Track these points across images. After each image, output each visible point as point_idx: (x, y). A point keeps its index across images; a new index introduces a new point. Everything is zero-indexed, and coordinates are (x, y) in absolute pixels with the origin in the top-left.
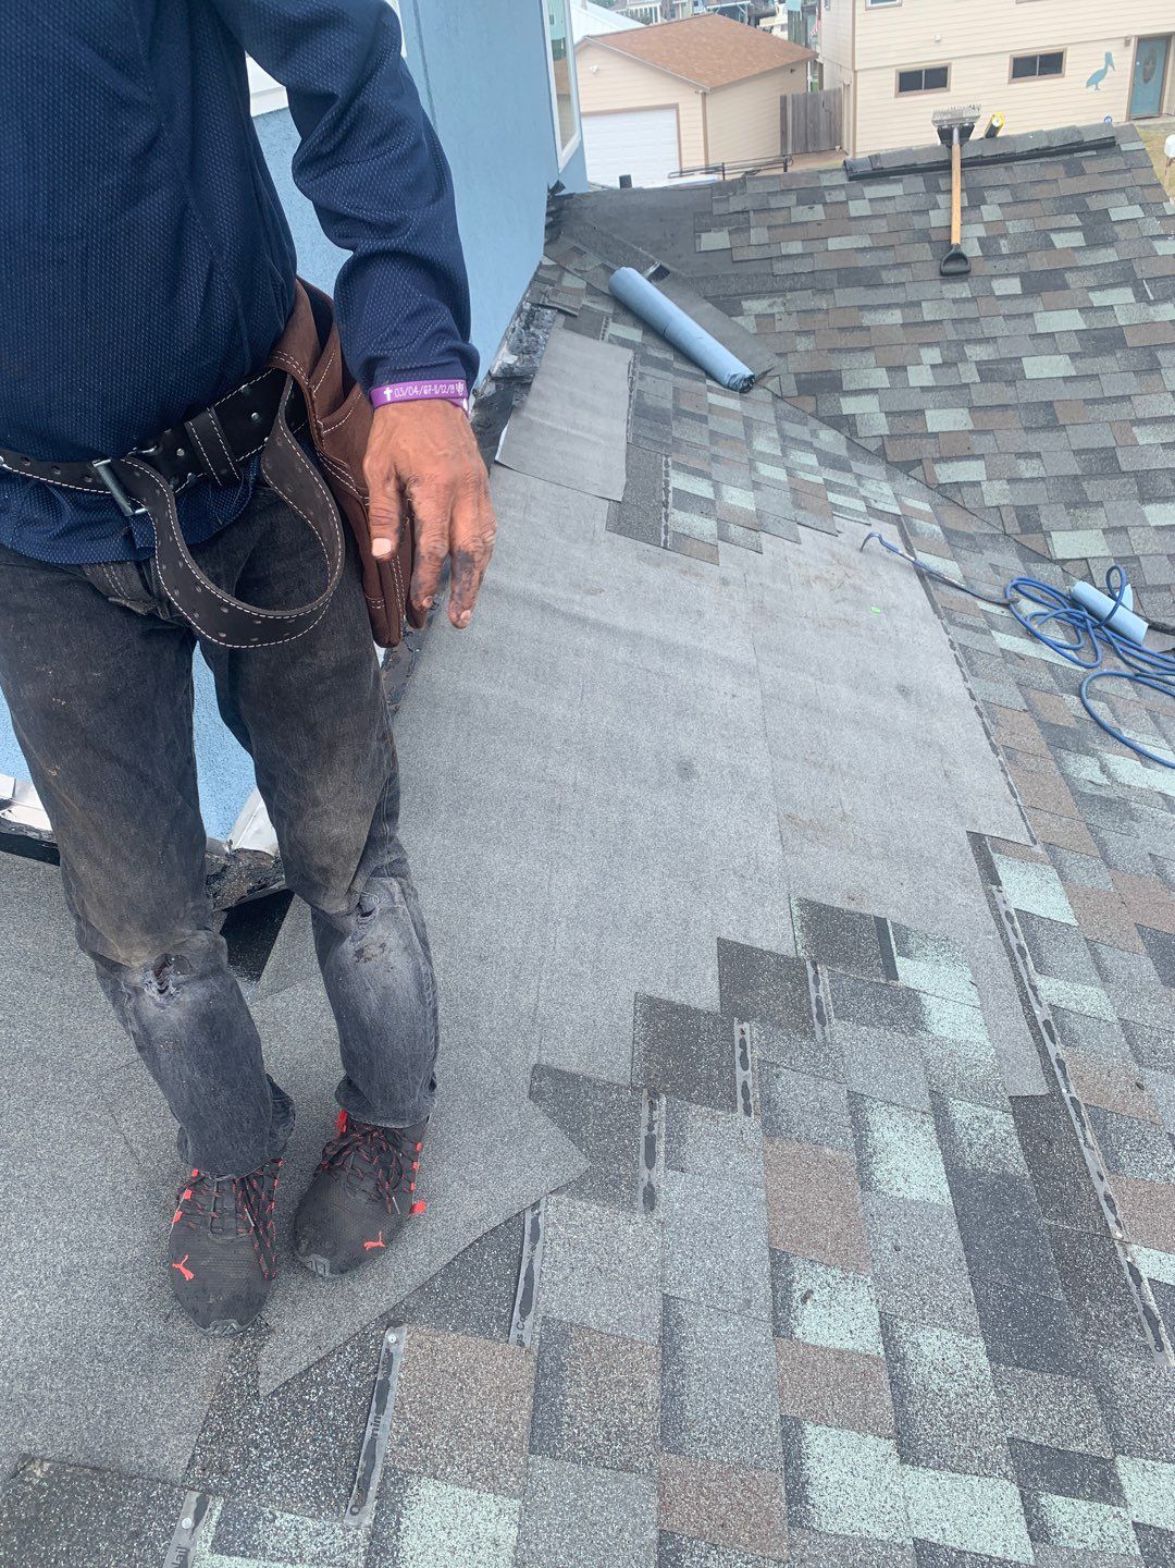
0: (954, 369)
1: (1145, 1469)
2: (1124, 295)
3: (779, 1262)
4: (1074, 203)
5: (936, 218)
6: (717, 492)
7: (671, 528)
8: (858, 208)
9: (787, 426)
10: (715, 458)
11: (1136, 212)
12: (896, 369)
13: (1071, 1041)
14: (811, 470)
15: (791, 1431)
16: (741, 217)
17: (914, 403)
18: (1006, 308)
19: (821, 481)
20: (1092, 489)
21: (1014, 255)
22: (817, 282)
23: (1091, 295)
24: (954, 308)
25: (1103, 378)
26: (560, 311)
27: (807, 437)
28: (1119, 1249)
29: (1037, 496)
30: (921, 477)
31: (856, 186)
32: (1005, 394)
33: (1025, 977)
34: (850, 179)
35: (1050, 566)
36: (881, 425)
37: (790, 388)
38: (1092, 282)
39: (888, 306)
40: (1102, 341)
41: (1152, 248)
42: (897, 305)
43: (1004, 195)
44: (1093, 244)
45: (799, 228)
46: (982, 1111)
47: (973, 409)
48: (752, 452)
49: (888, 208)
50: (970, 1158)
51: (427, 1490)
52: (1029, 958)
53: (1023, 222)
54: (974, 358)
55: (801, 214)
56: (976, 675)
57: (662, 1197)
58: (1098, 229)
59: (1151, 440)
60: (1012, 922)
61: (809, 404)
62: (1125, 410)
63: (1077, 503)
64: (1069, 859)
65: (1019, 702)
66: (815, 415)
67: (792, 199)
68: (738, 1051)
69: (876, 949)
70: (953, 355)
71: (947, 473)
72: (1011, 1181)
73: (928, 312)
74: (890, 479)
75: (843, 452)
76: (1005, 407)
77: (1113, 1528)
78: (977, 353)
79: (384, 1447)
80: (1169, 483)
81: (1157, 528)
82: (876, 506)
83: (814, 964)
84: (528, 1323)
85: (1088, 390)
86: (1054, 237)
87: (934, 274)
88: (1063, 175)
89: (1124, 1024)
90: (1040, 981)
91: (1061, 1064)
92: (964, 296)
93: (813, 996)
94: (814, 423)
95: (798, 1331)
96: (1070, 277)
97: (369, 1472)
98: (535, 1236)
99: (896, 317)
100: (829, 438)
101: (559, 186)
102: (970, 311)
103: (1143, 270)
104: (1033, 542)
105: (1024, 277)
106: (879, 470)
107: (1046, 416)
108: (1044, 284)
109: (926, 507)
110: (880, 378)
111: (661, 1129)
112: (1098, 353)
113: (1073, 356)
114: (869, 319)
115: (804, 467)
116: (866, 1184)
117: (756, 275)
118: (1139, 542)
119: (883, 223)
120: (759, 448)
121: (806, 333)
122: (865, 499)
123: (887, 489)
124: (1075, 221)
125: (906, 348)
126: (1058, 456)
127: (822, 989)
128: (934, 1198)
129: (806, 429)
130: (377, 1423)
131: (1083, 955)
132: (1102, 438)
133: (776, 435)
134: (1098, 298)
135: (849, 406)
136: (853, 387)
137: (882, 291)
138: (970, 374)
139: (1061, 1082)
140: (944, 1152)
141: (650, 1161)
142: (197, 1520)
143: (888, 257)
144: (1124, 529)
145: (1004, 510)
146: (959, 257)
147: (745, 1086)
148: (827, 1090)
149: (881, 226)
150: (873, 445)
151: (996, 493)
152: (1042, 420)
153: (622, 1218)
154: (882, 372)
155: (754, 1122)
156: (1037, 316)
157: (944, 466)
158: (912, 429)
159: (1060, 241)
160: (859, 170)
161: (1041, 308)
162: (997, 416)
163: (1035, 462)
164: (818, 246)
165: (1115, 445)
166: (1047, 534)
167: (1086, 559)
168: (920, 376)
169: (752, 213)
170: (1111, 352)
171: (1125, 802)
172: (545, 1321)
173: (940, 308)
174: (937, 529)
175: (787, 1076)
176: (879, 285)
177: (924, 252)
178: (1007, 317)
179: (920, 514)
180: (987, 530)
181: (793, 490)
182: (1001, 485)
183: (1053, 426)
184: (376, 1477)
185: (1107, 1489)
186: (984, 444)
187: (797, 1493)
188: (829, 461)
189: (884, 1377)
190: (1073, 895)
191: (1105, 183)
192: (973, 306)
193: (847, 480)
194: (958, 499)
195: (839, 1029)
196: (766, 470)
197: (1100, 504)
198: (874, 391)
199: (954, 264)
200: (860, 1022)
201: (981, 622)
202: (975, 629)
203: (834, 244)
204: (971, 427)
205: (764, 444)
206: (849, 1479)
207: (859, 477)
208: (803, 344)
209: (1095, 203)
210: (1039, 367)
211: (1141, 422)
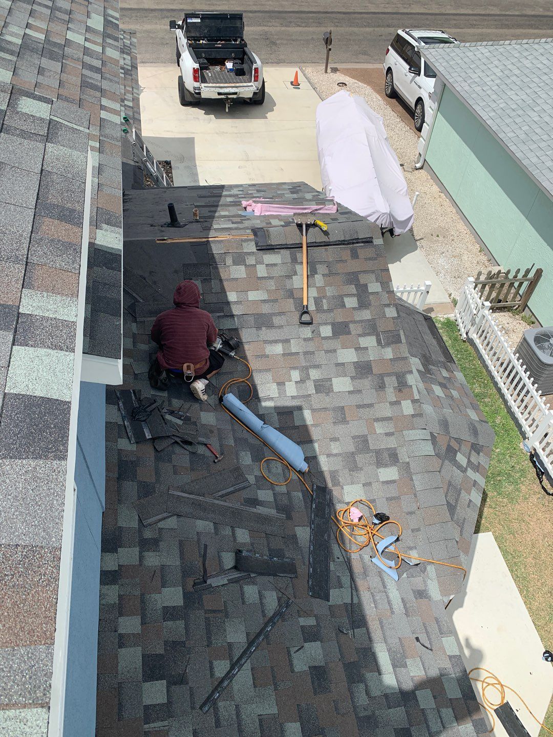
0: (305, 384)
2: (373, 341)
4: (353, 278)
5: (296, 282)
8: (261, 271)
11: (378, 287)
12: (281, 384)
17: (289, 406)
18: (325, 345)
20: (360, 459)
21: (329, 310)
22: (245, 322)
23: (360, 340)
24: (304, 344)
25: (364, 392)
29: (338, 465)
31: (260, 254)
32: (325, 401)
34: (257, 250)
36: (276, 421)
38: (360, 331)
39: (276, 342)
40: (363, 369)
41: (384, 312)
42: (280, 341)
43: (325, 269)
44: (361, 306)
45: (234, 282)
47: (312, 410)
49: (275, 272)
53: (333, 288)
54: (312, 378)
55: (234, 272)
58: (363, 297)
59: (381, 431)
62: (371, 412)
67: (230, 260)
70: (304, 375)
73: (293, 347)
76: (325, 409)
78: (314, 374)
80: (387, 456)
81: (383, 482)
85: (358, 399)
86: (345, 300)
87: (296, 321)
88: (349, 257)
92: (308, 336)
96: (352, 327)
99: (278, 349)
102: (311, 347)
103: (380, 325)
105: (333, 325)
107: (341, 415)
108: (341, 329)
110: (274, 390)
112: (362, 376)
113: (352, 378)
114: (268, 350)
118: (376, 490)
119: (272, 282)
124: (354, 290)
125: (284, 371)
126: (345, 441)
132: (363, 429)
134: (362, 342)
137: (274, 330)
138: (311, 388)
143: (276, 308)
144: (371, 484)
145: (325, 474)
149: (272, 285)
152: (339, 417)
154: (275, 386)
156: (338, 351)
158: (289, 423)
159: (348, 302)
161: (340, 346)
162: (322, 415)
163: (337, 444)
165: (368, 433)
166: (342, 486)
168: (291, 389)
170: (367, 376)
173: (298, 344)
176: (272, 327)
177: (291, 305)
178: (326, 352)
182: (324, 458)
183: (344, 421)
186: (318, 433)
191: (366, 266)
192: (312, 344)
197: (362, 469)
198: (272, 399)
203: (251, 296)
204: (312, 422)
209: (362, 279)
210: (339, 384)
211: (377, 420)
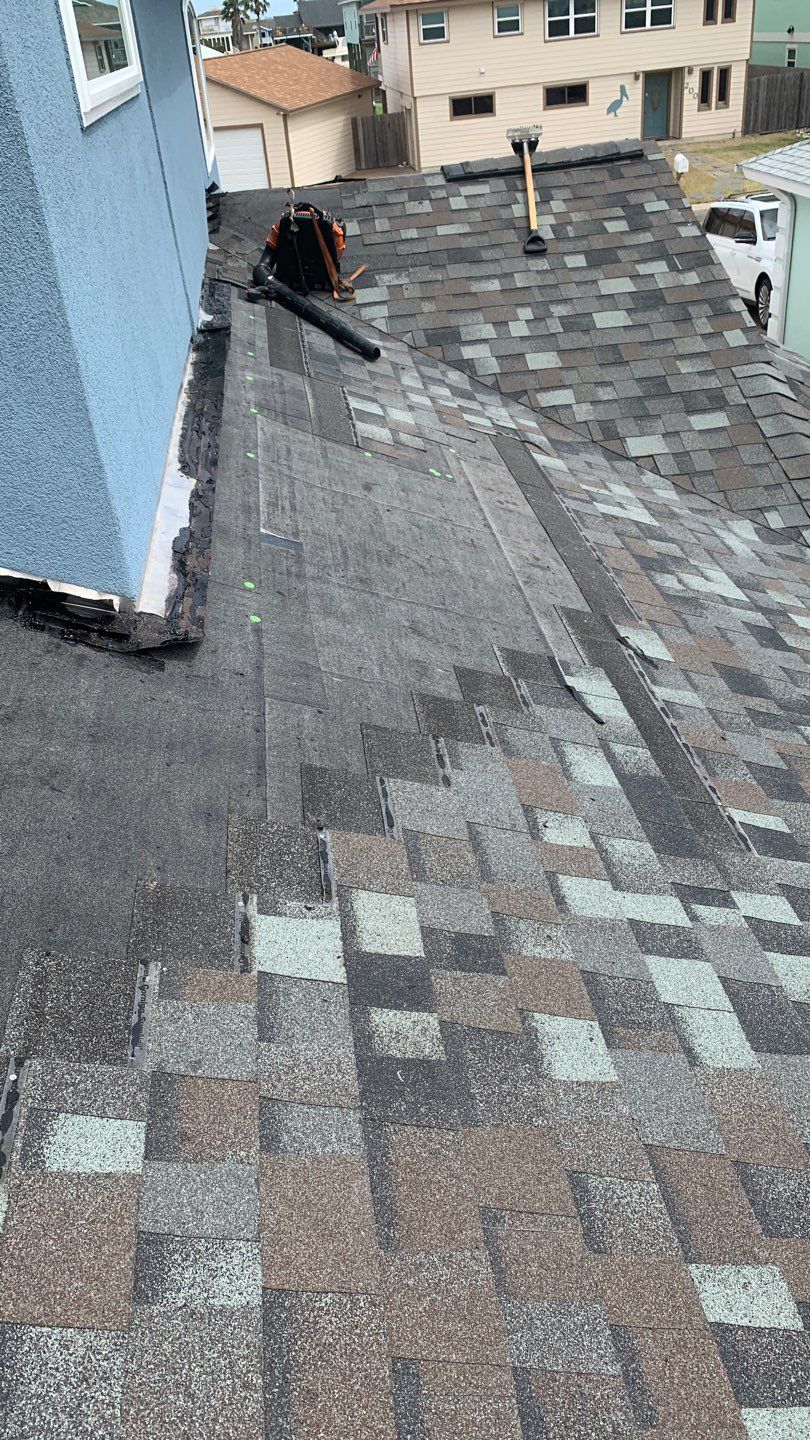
0: (543, 323)
1: (746, 896)
2: (659, 267)
3: (528, 810)
4: (619, 199)
5: (518, 210)
6: (385, 411)
7: (359, 434)
8: (457, 203)
9: (423, 368)
10: (377, 389)
11: (663, 205)
12: (500, 324)
13: (677, 716)
14: (447, 399)
15: (552, 877)
16: (366, 210)
17: (517, 348)
18: (577, 277)
19: (456, 406)
20: (652, 406)
21: (578, 238)
22: (432, 259)
23: (637, 267)
24: (539, 278)
25: (652, 327)
26: (233, 284)
27: (441, 377)
28: (721, 810)
29: (614, 412)
30: (528, 404)
31: (454, 186)
32: (584, 340)
33: (646, 687)
34: (449, 181)
35: (627, 462)
36: (494, 366)
37: (422, 341)
38: (637, 257)
39: (489, 277)
40: (648, 299)
41: (678, 232)
42: (495, 276)
43: (567, 194)
44: (635, 229)
45: (413, 218)
46: (629, 748)
47: (560, 352)
48: (402, 386)
49: (481, 203)
50: (627, 769)
51: (363, 894)
52: (646, 678)
53: (583, 213)
54: (556, 314)
55: (413, 208)
56: (587, 527)
57: (453, 781)
58: (638, 219)
59: (690, 370)
60: (633, 659)
61: (437, 352)
62: (670, 349)
63: (643, 418)
64: (665, 629)
65: (618, 543)
66: (443, 361)
67: (404, 197)
68: (480, 719)
69: (551, 672)
70: (541, 312)
71: (547, 399)
72: (654, 778)
73: (520, 281)
74: (505, 405)
75: (468, 387)
76: (583, 349)
77: (732, 917)
78: (559, 310)
79: (335, 878)
80: (705, 399)
81: (699, 431)
82: (498, 423)
83: (516, 680)
84: (395, 829)
85: (642, 336)
86: (606, 224)
87: (520, 251)
88: (607, 178)
89: (710, 711)
90: (655, 689)
91: (674, 728)
92: (545, 268)
93: (518, 694)
94: (442, 366)
95: (545, 839)
96: (621, 254)
97: (329, 885)
98: (385, 795)
99: (495, 285)
100: (454, 376)
101: (214, 187)
102: (550, 279)
103: (672, 248)
104: (613, 445)
105: (587, 253)
106: (496, 399)
107: (614, 355)
108: (603, 259)
109: (534, 425)
110: (489, 331)
111: (444, 751)
112: (646, 308)
113: (629, 311)
114: (475, 287)
115: (441, 397)
116: (569, 778)
117: (384, 256)
118: (689, 442)
119: (478, 214)
120: (406, 383)
121: (429, 299)
122: (489, 418)
123: (504, 412)
124: (620, 212)
125: (505, 309)
126: (624, 385)
127: (524, 689)
128: (610, 784)
129: (438, 371)
130: (326, 869)
131: (680, 677)
132: (656, 370)
133: (417, 375)
134: (642, 269)
135: (468, 352)
136: (469, 338)
137: (484, 265)
138: (555, 326)
139: (676, 735)
140: (612, 766)
141: (442, 765)
142: (245, 903)
143: (485, 240)
144: (677, 433)
145: (590, 424)
146: (537, 239)
147: (488, 733)
148: (537, 736)
149: (477, 216)
150: (489, 381)
151: (583, 412)
152: (611, 358)
153: (433, 789)
154: (490, 327)
155: (497, 749)
156: (600, 283)
157: (544, 395)
158: (517, 368)
159: (612, 227)
160: (455, 174)
161: (602, 276)
162: (579, 356)
163: (609, 389)
164: (429, 232)
165: (664, 374)
166: (622, 439)
167: (652, 456)
168: (518, 329)
169: (374, 208)
170: (655, 307)
171: (696, 599)
172: (405, 831)
173: (528, 278)
174: (545, 439)
175: (511, 730)
176: (480, 261)
177: (511, 236)
178: (578, 284)
179: (531, 429)
180: (580, 439)
181: (438, 412)
182: (586, 407)
183: (620, 362)
184: (334, 888)
185: (727, 902)
186: (572, 377)
187: (560, 901)
188: (457, 392)
189: (597, 856)
190: (669, 646)
191: (637, 185)
192: (552, 276)
193: (474, 405)
194: (556, 417)
195: (539, 710)
196: (415, 398)
197: (659, 416)
198: (485, 341)
199: (534, 246)
200: (550, 706)
201: (585, 496)
202: (582, 500)
203: (442, 230)
204: (560, 365)
205: (409, 379)
206: (587, 896)
207: (482, 404)
208: (427, 307)
209: (633, 199)
210: (605, 320)
211: (682, 357)
